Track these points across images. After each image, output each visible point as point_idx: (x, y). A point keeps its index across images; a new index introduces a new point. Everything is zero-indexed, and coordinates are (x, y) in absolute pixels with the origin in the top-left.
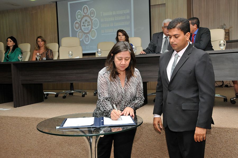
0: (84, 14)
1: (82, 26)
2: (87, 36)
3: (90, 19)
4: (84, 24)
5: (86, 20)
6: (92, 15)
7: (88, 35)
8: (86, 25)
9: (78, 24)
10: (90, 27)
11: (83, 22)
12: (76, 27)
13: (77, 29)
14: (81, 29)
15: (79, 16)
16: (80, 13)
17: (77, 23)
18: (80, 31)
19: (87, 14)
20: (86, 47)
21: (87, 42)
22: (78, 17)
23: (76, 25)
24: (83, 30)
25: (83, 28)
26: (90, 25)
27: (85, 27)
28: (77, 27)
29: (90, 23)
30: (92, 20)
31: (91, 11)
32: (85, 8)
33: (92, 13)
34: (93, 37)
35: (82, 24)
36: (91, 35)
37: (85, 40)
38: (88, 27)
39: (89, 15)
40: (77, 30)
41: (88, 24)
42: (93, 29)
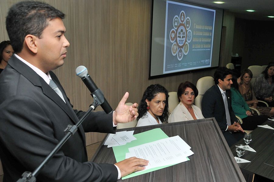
0: (181, 23)
1: (177, 37)
2: (181, 51)
3: (186, 29)
4: (180, 35)
5: (182, 30)
6: (187, 25)
7: (182, 49)
8: (181, 37)
9: (174, 34)
10: (184, 39)
11: (179, 32)
12: (171, 37)
13: (172, 40)
14: (176, 41)
15: (176, 23)
16: (177, 20)
17: (173, 32)
18: (175, 43)
19: (184, 23)
20: (179, 64)
21: (180, 57)
22: (175, 25)
23: (172, 34)
24: (178, 42)
25: (178, 39)
26: (184, 37)
27: (180, 39)
28: (173, 38)
29: (185, 35)
30: (187, 31)
31: (187, 20)
32: (183, 14)
33: (188, 22)
34: (186, 52)
35: (178, 35)
36: (184, 50)
37: (178, 55)
38: (182, 39)
39: (185, 25)
40: (172, 42)
41: (183, 35)
42: (186, 43)
